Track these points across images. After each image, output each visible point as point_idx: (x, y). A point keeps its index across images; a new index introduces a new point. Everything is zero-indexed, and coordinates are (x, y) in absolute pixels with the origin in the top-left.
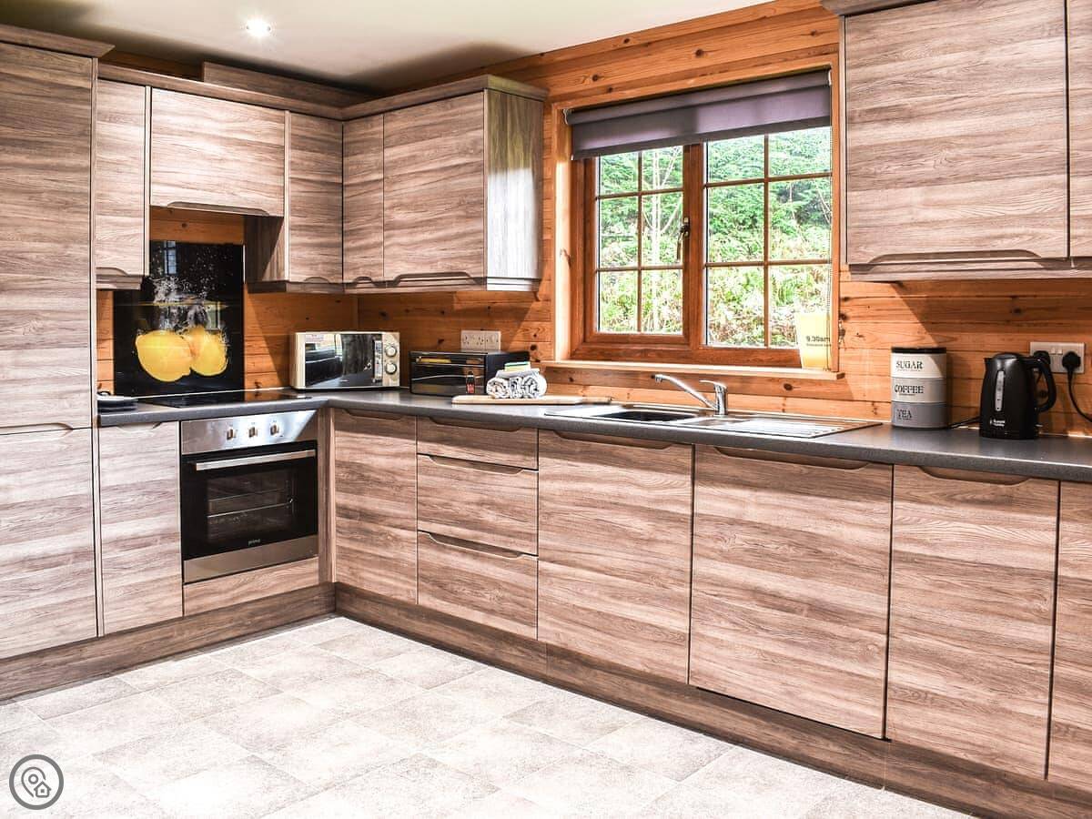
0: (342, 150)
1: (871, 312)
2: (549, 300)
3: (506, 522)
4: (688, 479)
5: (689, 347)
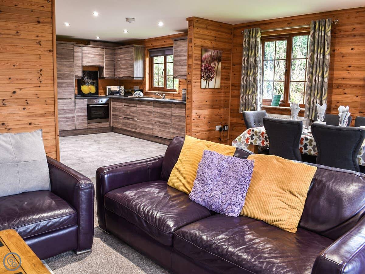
0: (114, 55)
1: (183, 84)
2: (145, 81)
3: (133, 114)
4: (152, 107)
5: (164, 89)
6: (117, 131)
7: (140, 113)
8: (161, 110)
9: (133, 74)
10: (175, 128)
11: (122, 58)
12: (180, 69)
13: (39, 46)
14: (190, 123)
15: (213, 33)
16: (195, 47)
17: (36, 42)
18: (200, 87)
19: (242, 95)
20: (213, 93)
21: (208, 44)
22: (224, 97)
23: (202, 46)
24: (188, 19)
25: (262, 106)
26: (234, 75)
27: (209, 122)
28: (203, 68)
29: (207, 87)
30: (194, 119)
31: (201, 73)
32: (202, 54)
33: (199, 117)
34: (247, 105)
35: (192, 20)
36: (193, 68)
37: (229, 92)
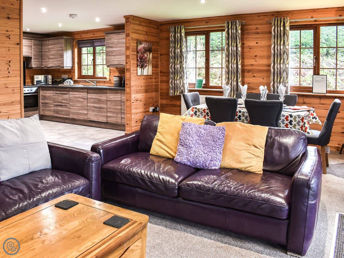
0: (42, 45)
1: (113, 71)
2: (74, 70)
3: (65, 102)
4: (87, 93)
5: (93, 77)
6: (47, 118)
7: (74, 100)
8: (96, 96)
9: (63, 64)
10: (111, 112)
11: (51, 48)
12: (112, 59)
13: (9, 39)
14: (130, 106)
15: (145, 29)
16: (132, 40)
17: (6, 36)
18: (136, 74)
19: (171, 81)
20: (146, 79)
21: (142, 37)
22: (154, 82)
23: (137, 40)
24: (125, 17)
25: (189, 89)
26: (162, 63)
27: (145, 105)
28: (139, 58)
29: (142, 74)
30: (133, 103)
31: (137, 62)
32: (137, 46)
33: (137, 100)
34: (176, 89)
35: (129, 18)
36: (131, 58)
37: (158, 78)
